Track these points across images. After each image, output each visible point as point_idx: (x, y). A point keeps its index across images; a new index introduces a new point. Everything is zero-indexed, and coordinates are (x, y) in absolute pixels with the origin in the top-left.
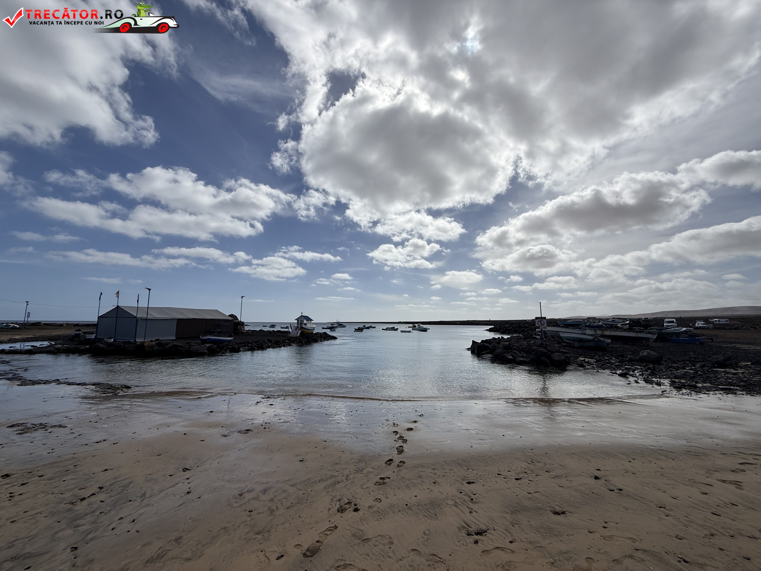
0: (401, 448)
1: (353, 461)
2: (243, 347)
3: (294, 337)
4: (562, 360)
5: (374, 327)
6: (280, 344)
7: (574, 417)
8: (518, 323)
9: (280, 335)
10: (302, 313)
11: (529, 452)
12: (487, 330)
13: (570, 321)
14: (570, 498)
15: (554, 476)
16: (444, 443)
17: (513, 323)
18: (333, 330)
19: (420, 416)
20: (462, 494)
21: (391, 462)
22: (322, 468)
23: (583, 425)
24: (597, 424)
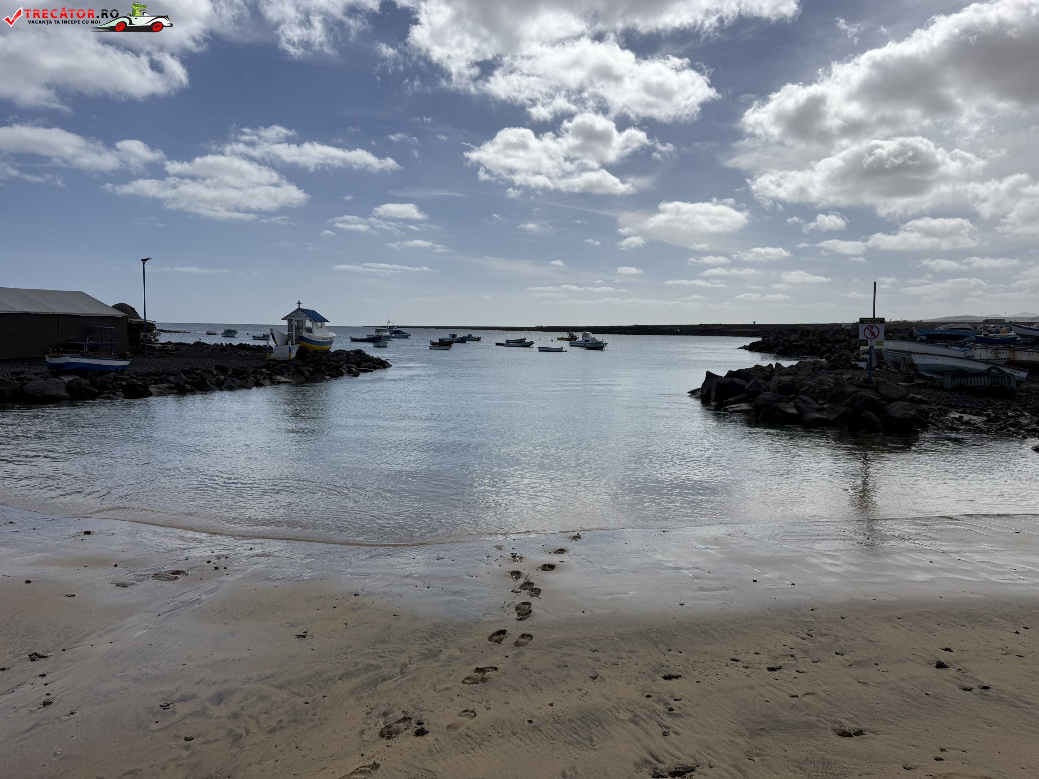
0: (527, 606)
1: (418, 635)
2: (156, 383)
3: (283, 361)
4: (909, 417)
5: (478, 340)
6: (248, 376)
7: (916, 542)
8: (821, 333)
9: (246, 355)
10: (299, 303)
11: (805, 615)
12: (745, 348)
13: (942, 328)
14: (878, 705)
15: (851, 663)
16: (621, 596)
17: (808, 332)
18: (381, 344)
19: (575, 538)
20: (650, 699)
21: (501, 636)
22: (350, 650)
23: (934, 558)
24: (960, 556)
